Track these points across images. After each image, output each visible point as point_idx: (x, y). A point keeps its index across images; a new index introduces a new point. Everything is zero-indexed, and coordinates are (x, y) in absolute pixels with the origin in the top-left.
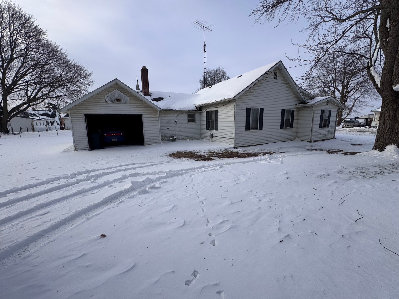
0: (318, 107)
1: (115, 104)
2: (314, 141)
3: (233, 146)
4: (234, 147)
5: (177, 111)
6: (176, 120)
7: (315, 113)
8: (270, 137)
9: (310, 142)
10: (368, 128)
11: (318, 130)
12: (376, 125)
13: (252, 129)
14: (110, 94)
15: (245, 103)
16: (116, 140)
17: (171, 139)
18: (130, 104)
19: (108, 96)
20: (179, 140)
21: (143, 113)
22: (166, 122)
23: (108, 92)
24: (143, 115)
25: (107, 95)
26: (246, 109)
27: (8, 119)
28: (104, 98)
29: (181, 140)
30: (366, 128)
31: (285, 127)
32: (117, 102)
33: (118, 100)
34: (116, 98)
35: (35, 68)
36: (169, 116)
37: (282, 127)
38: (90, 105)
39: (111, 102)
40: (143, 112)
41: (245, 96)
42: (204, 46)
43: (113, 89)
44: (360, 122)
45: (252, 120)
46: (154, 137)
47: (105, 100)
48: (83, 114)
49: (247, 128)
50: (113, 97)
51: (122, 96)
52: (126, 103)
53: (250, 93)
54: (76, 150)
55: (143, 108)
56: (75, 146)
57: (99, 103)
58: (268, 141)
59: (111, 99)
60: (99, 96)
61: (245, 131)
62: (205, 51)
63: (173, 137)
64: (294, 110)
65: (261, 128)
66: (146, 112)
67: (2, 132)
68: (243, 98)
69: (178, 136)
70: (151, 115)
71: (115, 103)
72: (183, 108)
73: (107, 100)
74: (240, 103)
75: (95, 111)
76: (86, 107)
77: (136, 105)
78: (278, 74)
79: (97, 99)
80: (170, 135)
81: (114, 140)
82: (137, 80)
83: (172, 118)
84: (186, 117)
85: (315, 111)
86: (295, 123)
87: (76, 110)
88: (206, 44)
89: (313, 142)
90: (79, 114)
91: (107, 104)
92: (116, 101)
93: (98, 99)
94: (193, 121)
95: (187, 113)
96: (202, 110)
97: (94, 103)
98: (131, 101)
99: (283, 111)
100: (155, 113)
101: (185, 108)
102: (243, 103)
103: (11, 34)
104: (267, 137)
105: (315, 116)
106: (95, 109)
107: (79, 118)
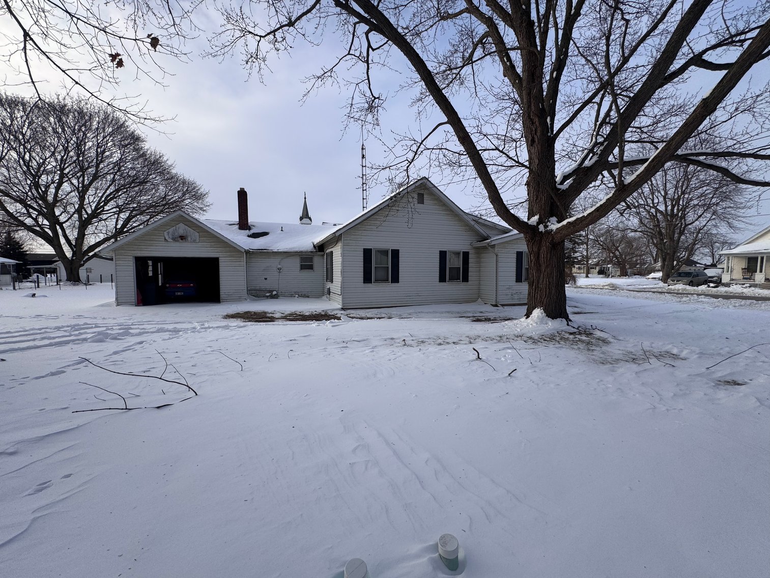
0: (507, 247)
1: (178, 243)
2: (503, 305)
3: (340, 307)
4: (342, 309)
5: (281, 252)
6: (279, 266)
7: (499, 256)
9: (496, 306)
10: (712, 287)
11: (513, 287)
12: (731, 282)
13: (377, 281)
14: (171, 230)
15: (360, 242)
16: (183, 293)
17: (268, 294)
18: (200, 243)
19: (168, 233)
20: (285, 296)
21: (220, 256)
22: (263, 268)
23: (169, 227)
24: (220, 258)
25: (167, 231)
26: (363, 250)
27: (82, 263)
28: (163, 235)
29: (287, 297)
30: (709, 286)
31: (450, 279)
32: (180, 241)
33: (183, 238)
34: (181, 235)
35: (128, 187)
36: (268, 260)
37: (442, 279)
38: (143, 244)
39: (172, 241)
40: (220, 254)
41: (361, 232)
42: (363, 149)
43: (177, 223)
44: (709, 275)
45: (375, 267)
46: (237, 291)
47: (164, 238)
48: (131, 257)
49: (367, 279)
50: (176, 234)
51: (188, 232)
52: (194, 241)
53: (370, 227)
54: (118, 305)
55: (220, 249)
56: (117, 299)
57: (155, 242)
59: (173, 235)
60: (157, 232)
61: (363, 284)
62: (363, 157)
63: (271, 291)
64: (468, 252)
65: (396, 279)
66: (224, 254)
67: (70, 281)
68: (357, 234)
69: (283, 291)
70: (233, 258)
71: (178, 241)
72: (291, 249)
73: (167, 238)
74: (351, 242)
75: (150, 252)
76: (137, 247)
77: (209, 244)
78: (425, 196)
79: (152, 237)
80: (268, 289)
81: (179, 294)
82: (305, 198)
83: (274, 263)
84: (296, 262)
85: (499, 254)
86: (473, 273)
87: (123, 251)
88: (366, 146)
89: (499, 306)
90: (126, 256)
91: (167, 243)
92: (179, 239)
93: (155, 237)
94: (311, 267)
95: (300, 255)
96: (324, 251)
97: (149, 242)
98: (202, 239)
99: (443, 254)
100: (239, 256)
101: (294, 248)
102: (357, 242)
103: (98, 144)
104: (408, 295)
105: (499, 261)
106: (149, 250)
107: (126, 262)
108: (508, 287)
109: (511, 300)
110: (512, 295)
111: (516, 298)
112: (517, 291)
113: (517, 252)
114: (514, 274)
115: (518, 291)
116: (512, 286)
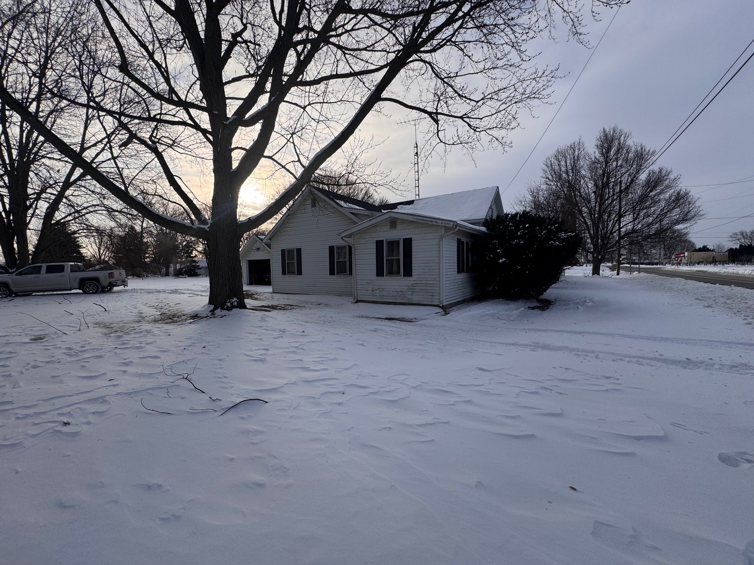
108: (368, 281)
109: (371, 297)
110: (373, 291)
111: (378, 294)
112: (378, 287)
113: (376, 241)
114: (374, 267)
115: (381, 287)
116: (372, 280)
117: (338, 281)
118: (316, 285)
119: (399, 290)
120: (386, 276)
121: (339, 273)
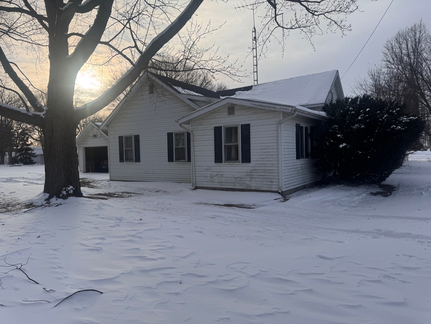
0: (203, 124)
8: (152, 172)
18: (101, 139)
32: (95, 138)
37: (170, 159)
58: (143, 178)
99: (170, 135)
104: (148, 172)
108: (207, 168)
110: (211, 177)
111: (217, 181)
112: (217, 173)
113: (215, 127)
114: (213, 153)
115: (219, 173)
116: (211, 167)
117: (177, 167)
118: (154, 172)
119: (237, 176)
120: (224, 162)
121: (178, 159)
